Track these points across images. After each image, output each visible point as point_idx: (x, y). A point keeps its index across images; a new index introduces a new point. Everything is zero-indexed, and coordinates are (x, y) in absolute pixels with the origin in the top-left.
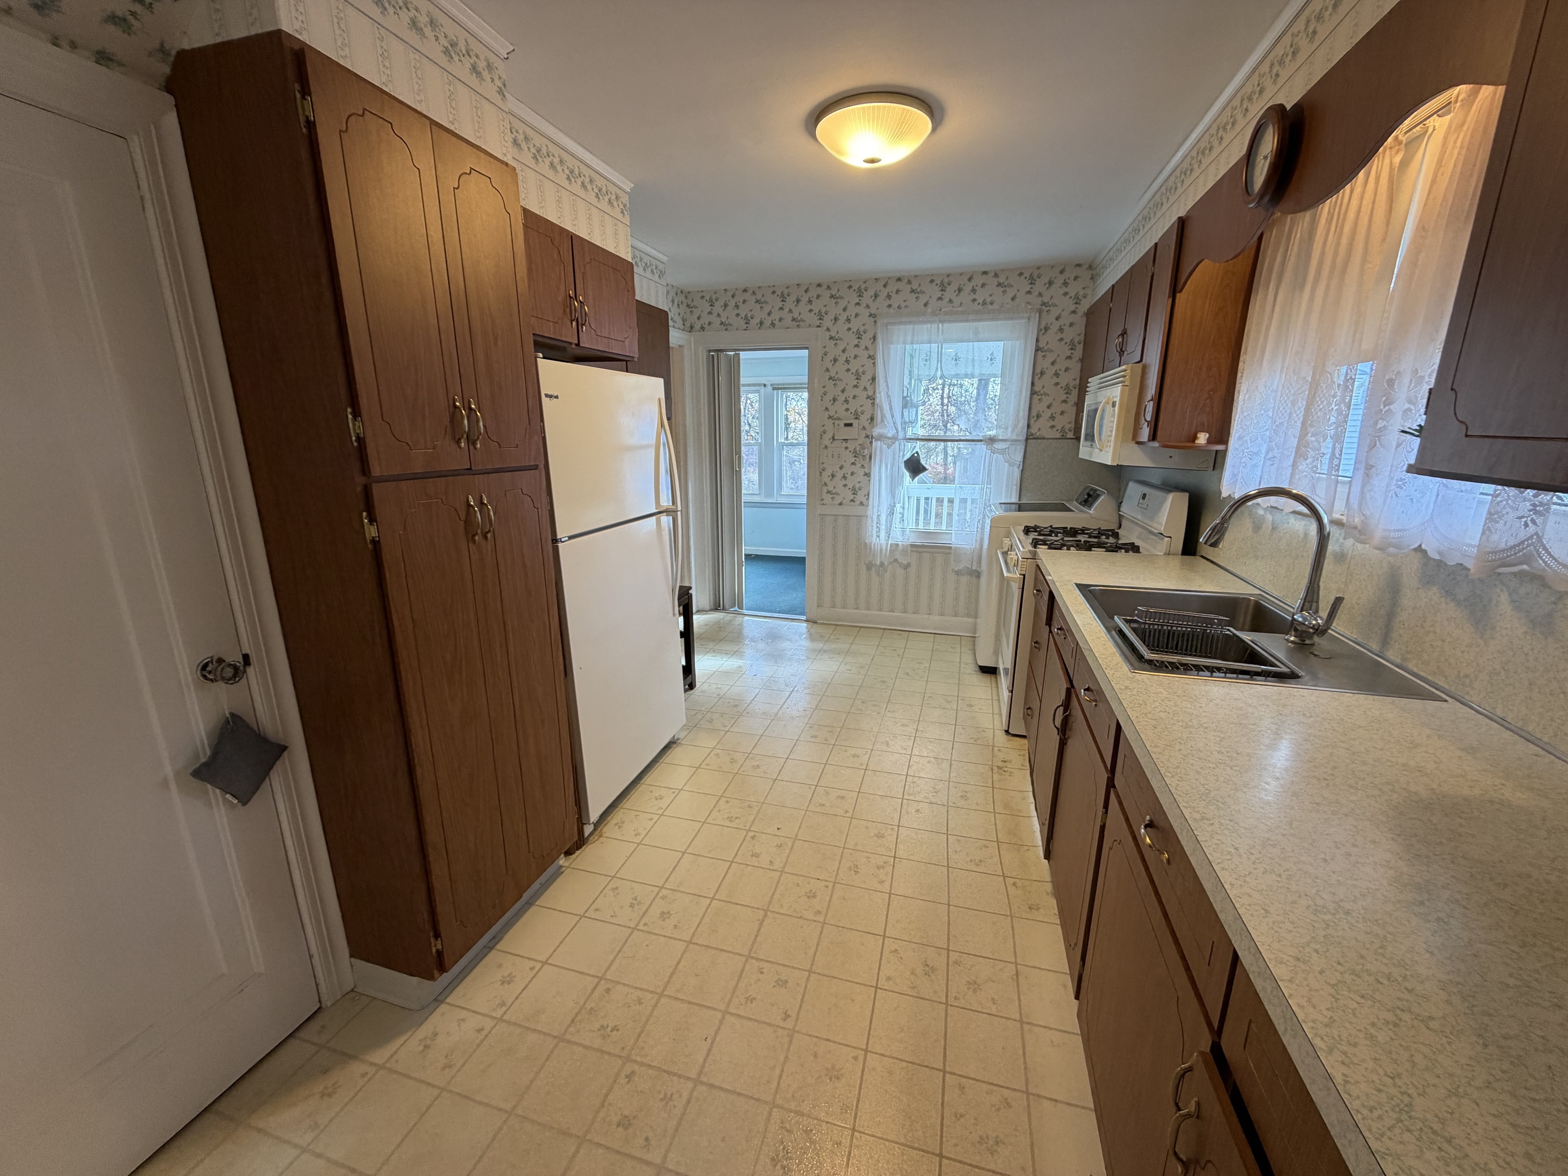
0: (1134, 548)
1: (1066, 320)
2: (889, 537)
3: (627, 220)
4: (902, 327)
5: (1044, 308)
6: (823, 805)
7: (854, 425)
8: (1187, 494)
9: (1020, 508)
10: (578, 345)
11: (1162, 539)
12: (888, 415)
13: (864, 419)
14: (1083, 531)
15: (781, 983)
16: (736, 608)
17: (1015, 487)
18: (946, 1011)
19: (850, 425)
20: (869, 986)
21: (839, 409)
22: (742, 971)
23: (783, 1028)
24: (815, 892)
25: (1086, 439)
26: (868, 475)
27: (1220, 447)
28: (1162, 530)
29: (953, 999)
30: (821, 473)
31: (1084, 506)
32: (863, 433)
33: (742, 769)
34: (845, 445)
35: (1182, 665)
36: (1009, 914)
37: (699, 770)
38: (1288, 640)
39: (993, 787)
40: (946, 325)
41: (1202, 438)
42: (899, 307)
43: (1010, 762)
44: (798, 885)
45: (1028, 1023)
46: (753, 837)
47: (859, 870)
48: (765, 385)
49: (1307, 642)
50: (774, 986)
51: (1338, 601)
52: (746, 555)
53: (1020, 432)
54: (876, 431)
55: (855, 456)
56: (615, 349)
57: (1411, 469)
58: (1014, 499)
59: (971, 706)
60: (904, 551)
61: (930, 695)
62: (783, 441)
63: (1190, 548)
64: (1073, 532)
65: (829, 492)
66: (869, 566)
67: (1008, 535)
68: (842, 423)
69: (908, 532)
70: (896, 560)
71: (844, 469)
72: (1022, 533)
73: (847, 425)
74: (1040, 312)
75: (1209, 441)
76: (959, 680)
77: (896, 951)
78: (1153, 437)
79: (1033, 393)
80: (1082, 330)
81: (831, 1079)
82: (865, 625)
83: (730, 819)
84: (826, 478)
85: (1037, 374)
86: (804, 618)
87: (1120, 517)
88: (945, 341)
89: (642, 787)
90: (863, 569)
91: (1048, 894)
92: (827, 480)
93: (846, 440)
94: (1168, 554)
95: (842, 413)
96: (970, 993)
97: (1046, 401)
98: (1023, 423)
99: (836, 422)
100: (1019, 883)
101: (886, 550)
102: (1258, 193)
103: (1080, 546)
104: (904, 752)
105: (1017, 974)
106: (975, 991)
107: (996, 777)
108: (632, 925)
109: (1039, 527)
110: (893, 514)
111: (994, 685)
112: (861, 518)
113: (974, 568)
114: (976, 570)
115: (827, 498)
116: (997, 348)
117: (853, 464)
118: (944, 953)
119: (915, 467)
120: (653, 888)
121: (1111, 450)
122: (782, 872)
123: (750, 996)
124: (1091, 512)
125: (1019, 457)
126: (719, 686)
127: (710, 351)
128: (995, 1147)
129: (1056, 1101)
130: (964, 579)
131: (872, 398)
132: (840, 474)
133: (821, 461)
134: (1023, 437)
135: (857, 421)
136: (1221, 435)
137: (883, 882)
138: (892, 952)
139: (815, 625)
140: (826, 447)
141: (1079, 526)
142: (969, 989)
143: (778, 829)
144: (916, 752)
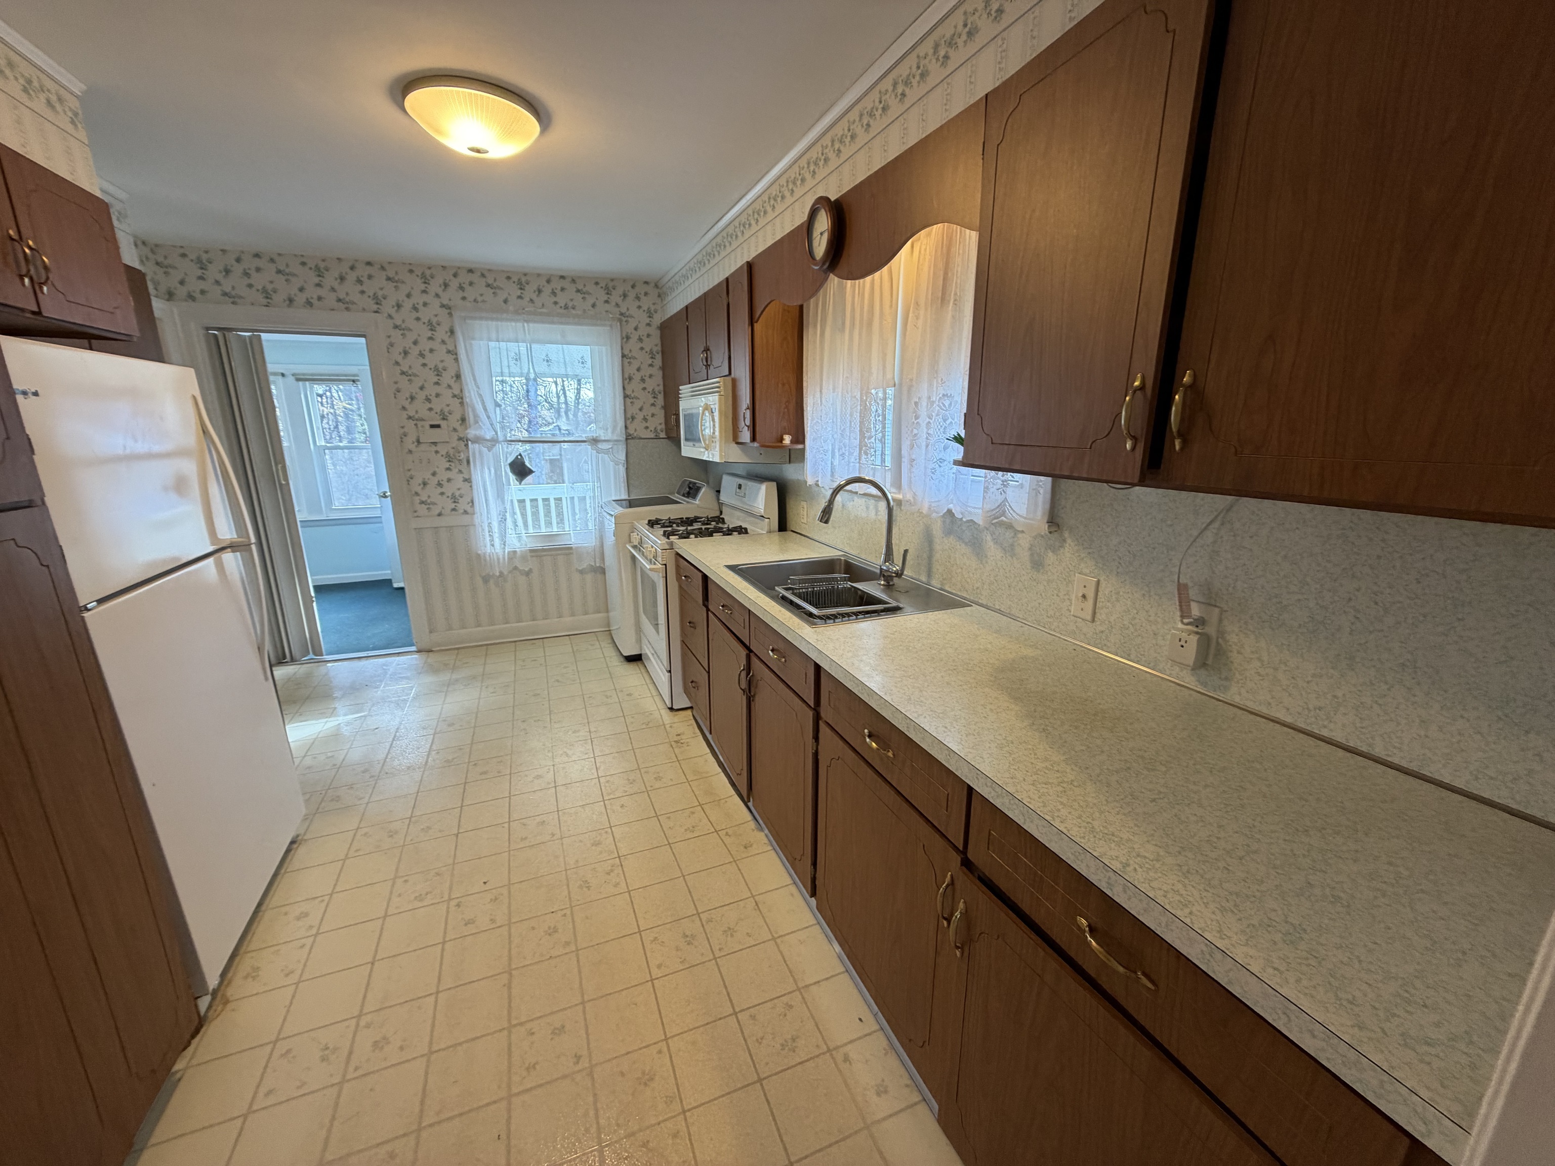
0: (742, 531)
1: (643, 330)
2: (505, 545)
3: (82, 135)
4: (484, 323)
5: (623, 318)
6: (526, 838)
7: (442, 426)
8: (775, 484)
9: (631, 504)
10: (39, 313)
11: (763, 521)
12: (483, 416)
13: (454, 421)
14: (696, 520)
15: (557, 1031)
16: (311, 656)
17: (623, 485)
18: (717, 964)
19: (438, 426)
20: (644, 983)
21: (419, 408)
22: (510, 1045)
23: (580, 1071)
24: (555, 927)
25: (687, 440)
26: (468, 480)
27: (800, 446)
28: (762, 512)
29: (718, 952)
30: (408, 481)
31: (688, 497)
32: (455, 436)
33: (409, 838)
34: (434, 448)
35: (839, 614)
36: (732, 860)
37: (348, 862)
38: (880, 584)
39: (678, 761)
40: (531, 325)
41: (787, 439)
42: (475, 301)
43: (683, 734)
44: (533, 928)
45: (779, 937)
46: (458, 905)
47: (591, 885)
48: (283, 375)
49: (891, 583)
50: (552, 1039)
51: (906, 551)
52: (316, 587)
53: (620, 434)
54: (472, 433)
55: (449, 461)
56: (101, 323)
57: (956, 463)
58: (624, 496)
59: (630, 695)
60: (524, 558)
61: (588, 696)
62: (323, 444)
63: (783, 526)
64: (689, 522)
65: (422, 502)
66: (486, 580)
67: (633, 529)
68: (427, 425)
69: (525, 538)
70: (516, 568)
71: (437, 475)
72: (647, 527)
73: (432, 426)
74: (620, 321)
75: (792, 442)
76: (610, 673)
77: (656, 939)
78: (754, 439)
79: (626, 396)
80: (658, 341)
81: (646, 1084)
82: (492, 642)
83: (419, 898)
84: (416, 486)
85: (627, 380)
86: (414, 648)
87: (720, 505)
88: (533, 341)
89: (267, 916)
90: (479, 582)
91: (753, 830)
92: (418, 489)
93: (435, 443)
94: (770, 532)
95: (424, 413)
96: (729, 938)
97: (638, 404)
98: (621, 424)
99: (420, 424)
100: (730, 832)
101: (504, 558)
102: (820, 259)
103: (701, 534)
104: (587, 756)
105: (757, 904)
106: (732, 936)
107: (677, 750)
108: (336, 1080)
109: (661, 520)
110: (505, 520)
111: (643, 670)
112: (467, 528)
113: (598, 565)
114: (600, 567)
115: (422, 509)
116: (585, 351)
117: (448, 469)
118: (696, 918)
119: (521, 470)
120: (346, 1023)
121: (718, 449)
122: (509, 925)
123: (529, 1064)
124: (697, 502)
125: (622, 457)
126: (329, 754)
127: (208, 329)
128: (794, 1045)
129: (819, 982)
130: (589, 577)
131: (460, 397)
132: (434, 481)
133: (406, 468)
134: (623, 437)
135: (445, 421)
136: (799, 437)
137: (618, 884)
138: (652, 942)
139: (431, 654)
140: (410, 452)
141: (691, 515)
142: (727, 936)
143: (485, 883)
144: (597, 753)
